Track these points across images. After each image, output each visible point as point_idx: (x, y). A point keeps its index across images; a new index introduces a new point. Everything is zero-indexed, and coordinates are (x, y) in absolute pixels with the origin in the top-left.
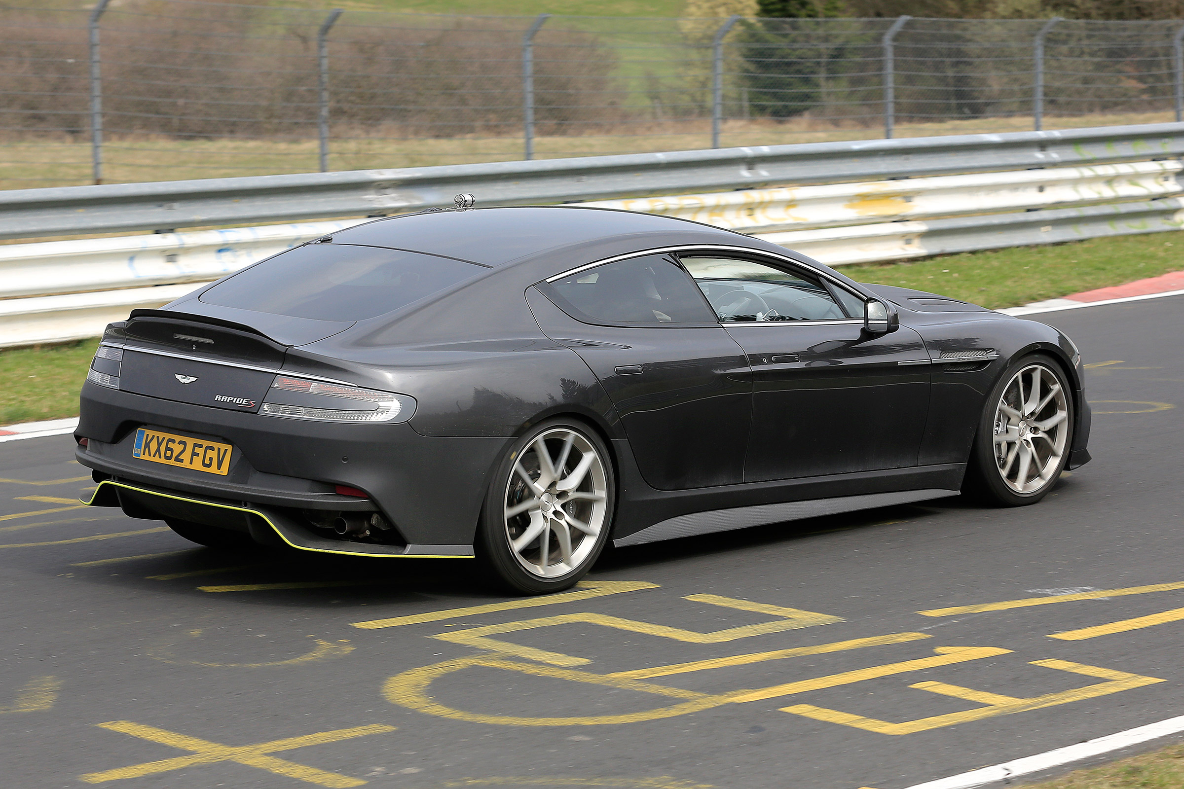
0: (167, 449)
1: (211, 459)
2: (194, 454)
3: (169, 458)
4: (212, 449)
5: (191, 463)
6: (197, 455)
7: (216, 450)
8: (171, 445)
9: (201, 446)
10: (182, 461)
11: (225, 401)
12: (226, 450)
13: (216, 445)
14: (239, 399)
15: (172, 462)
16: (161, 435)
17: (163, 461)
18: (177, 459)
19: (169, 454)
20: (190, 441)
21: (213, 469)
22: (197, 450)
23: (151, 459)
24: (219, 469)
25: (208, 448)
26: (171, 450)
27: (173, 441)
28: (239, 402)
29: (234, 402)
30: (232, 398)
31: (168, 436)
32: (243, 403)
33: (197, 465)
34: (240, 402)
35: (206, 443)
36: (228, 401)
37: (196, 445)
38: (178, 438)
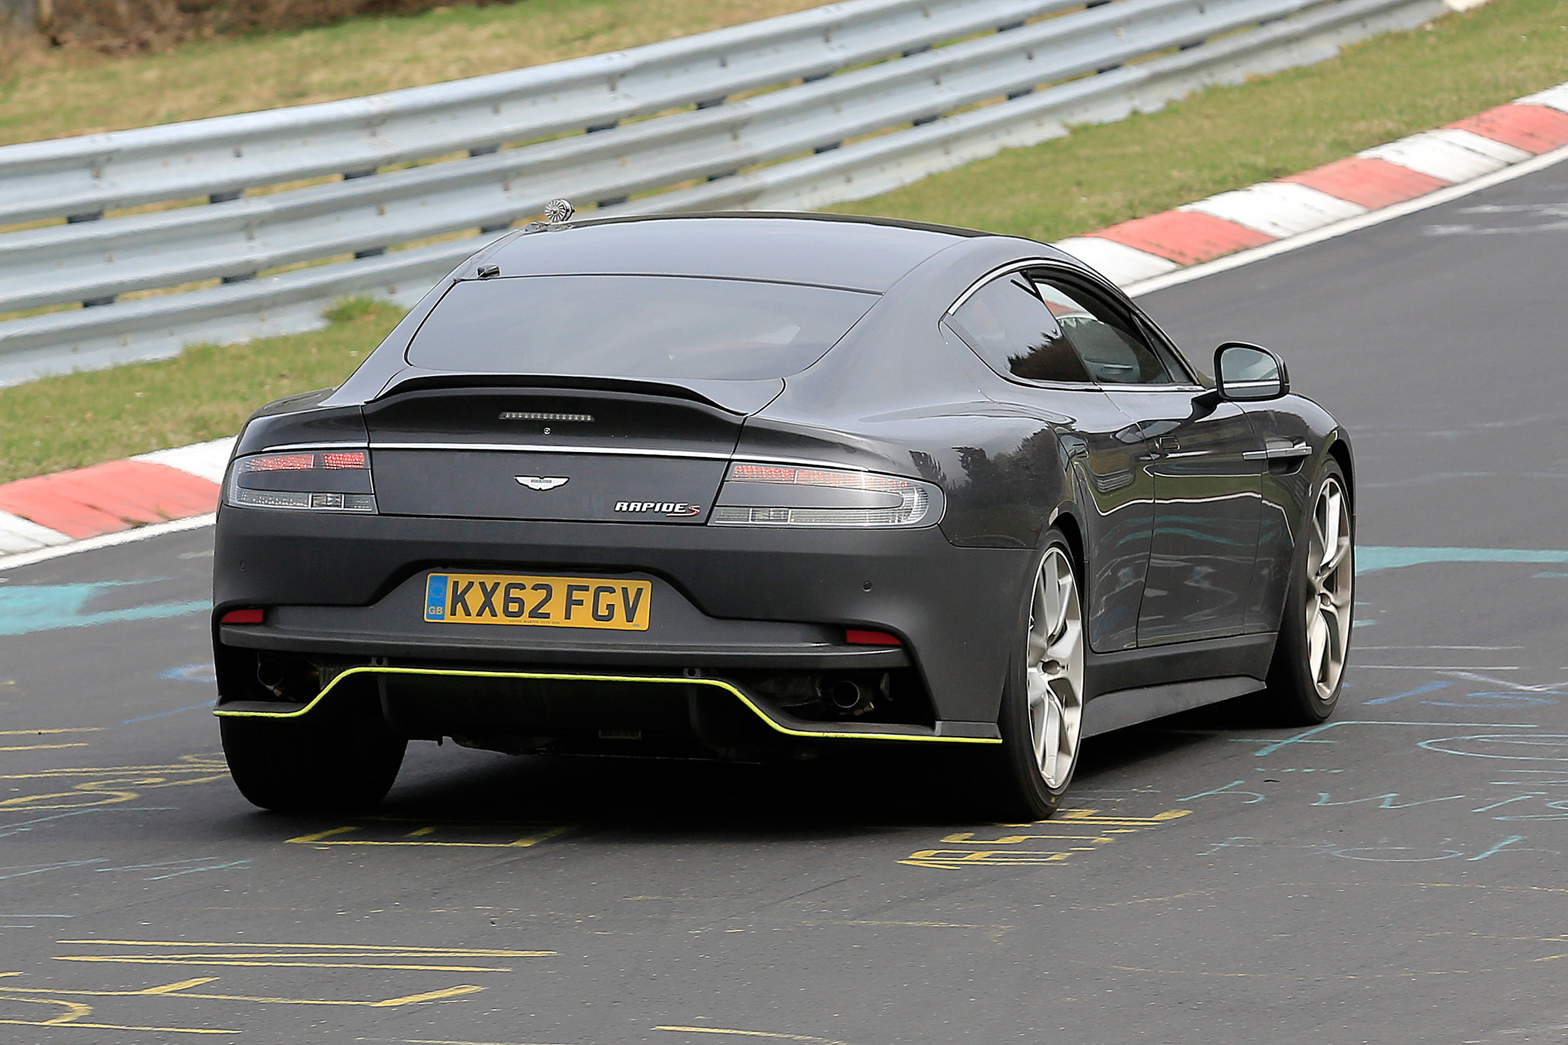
0: (508, 599)
1: (611, 607)
2: (570, 602)
3: (519, 614)
4: (612, 590)
5: (568, 617)
6: (580, 603)
7: (619, 592)
8: (514, 593)
9: (586, 589)
10: (547, 616)
11: (638, 509)
12: (640, 591)
13: (618, 584)
14: (665, 505)
15: (524, 620)
16: (490, 580)
17: (501, 619)
18: (534, 614)
19: (513, 607)
20: (560, 584)
21: (619, 622)
22: (577, 595)
23: (473, 619)
24: (630, 619)
25: (599, 590)
26: (520, 601)
27: (522, 587)
28: (668, 508)
29: (657, 509)
30: (652, 505)
31: (505, 579)
32: (676, 510)
33: (582, 618)
34: (670, 510)
35: (594, 583)
36: (644, 509)
37: (571, 588)
38: (529, 580)
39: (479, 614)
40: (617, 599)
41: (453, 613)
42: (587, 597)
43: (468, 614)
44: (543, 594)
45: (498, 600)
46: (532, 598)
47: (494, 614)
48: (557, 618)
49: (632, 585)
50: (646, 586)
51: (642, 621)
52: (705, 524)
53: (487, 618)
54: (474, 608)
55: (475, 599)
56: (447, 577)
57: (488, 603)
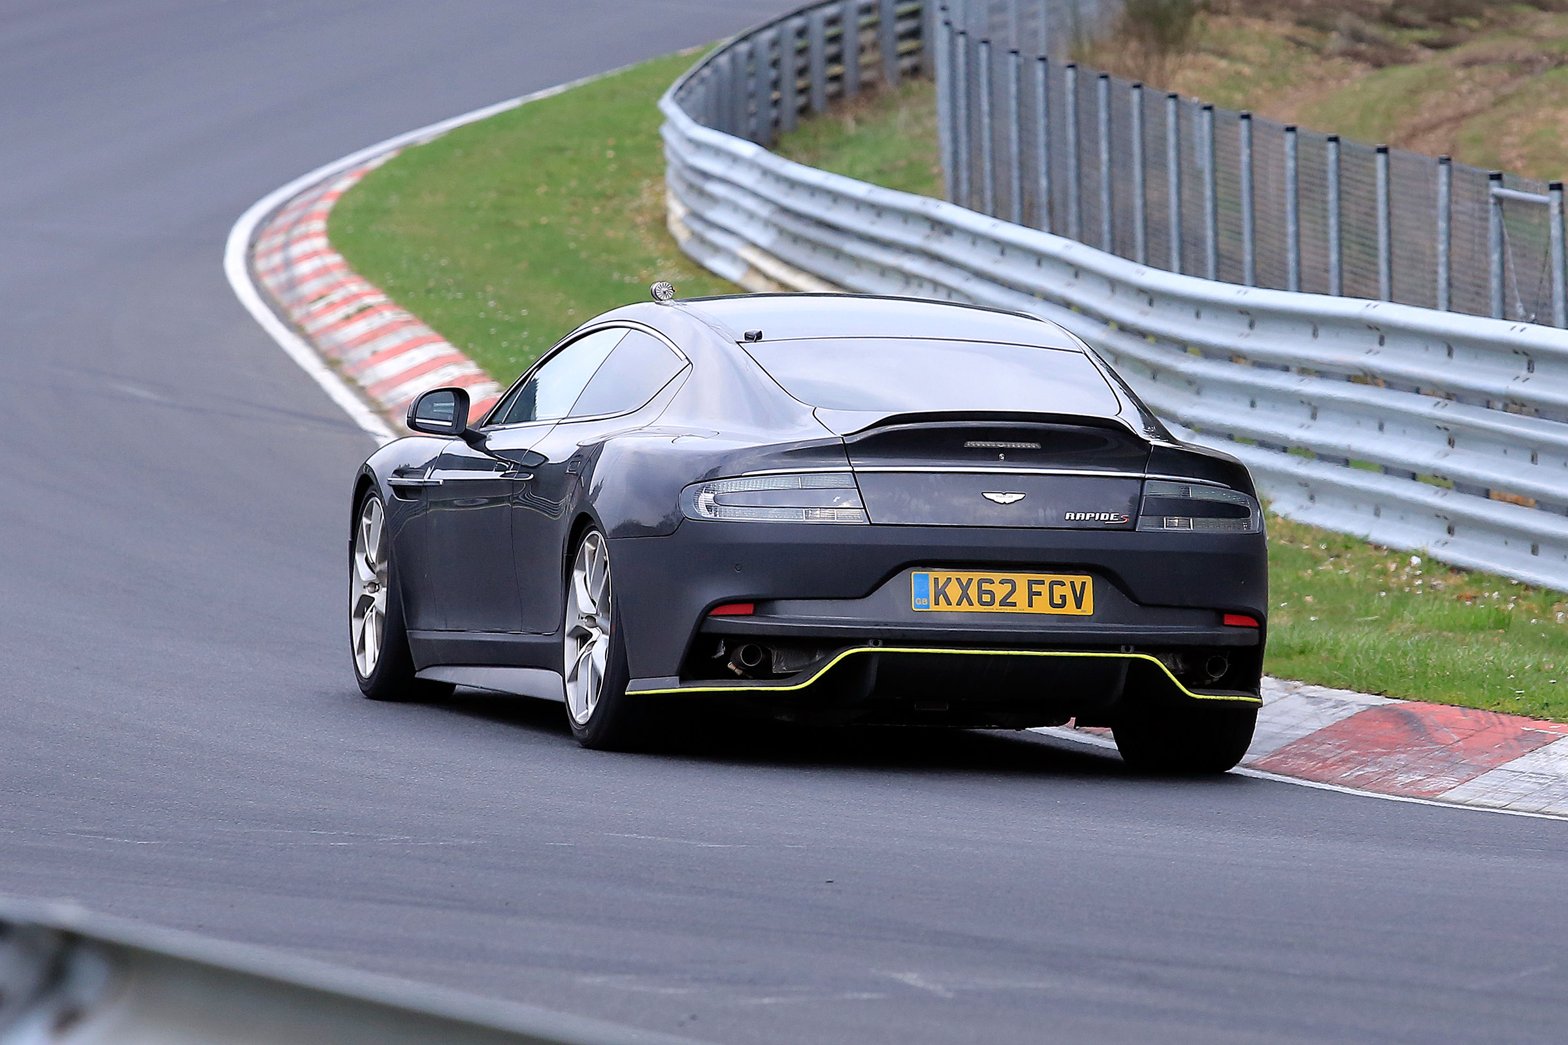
0: (981, 592)
1: (1063, 597)
2: (1032, 594)
3: (991, 603)
5: (1030, 605)
6: (1039, 594)
7: (1068, 585)
8: (985, 586)
9: (1042, 582)
10: (1014, 604)
11: (1083, 518)
12: (1084, 584)
14: (1103, 515)
15: (996, 608)
16: (964, 576)
17: (977, 607)
20: (1022, 579)
21: (1070, 609)
22: (1035, 588)
25: (1052, 584)
28: (1105, 518)
29: (1097, 518)
30: (1093, 515)
31: (977, 575)
32: (1112, 518)
34: (1107, 518)
35: (1048, 578)
36: (1087, 518)
38: (997, 576)
39: (959, 604)
40: (1067, 591)
41: (937, 603)
42: (1044, 589)
43: (949, 604)
44: (1008, 587)
45: (973, 592)
46: (1001, 591)
47: (971, 604)
48: (1022, 607)
49: (1078, 579)
50: (1088, 580)
51: (1088, 608)
52: (1134, 530)
53: (965, 607)
54: (954, 599)
55: (954, 591)
56: (928, 575)
57: (965, 595)
